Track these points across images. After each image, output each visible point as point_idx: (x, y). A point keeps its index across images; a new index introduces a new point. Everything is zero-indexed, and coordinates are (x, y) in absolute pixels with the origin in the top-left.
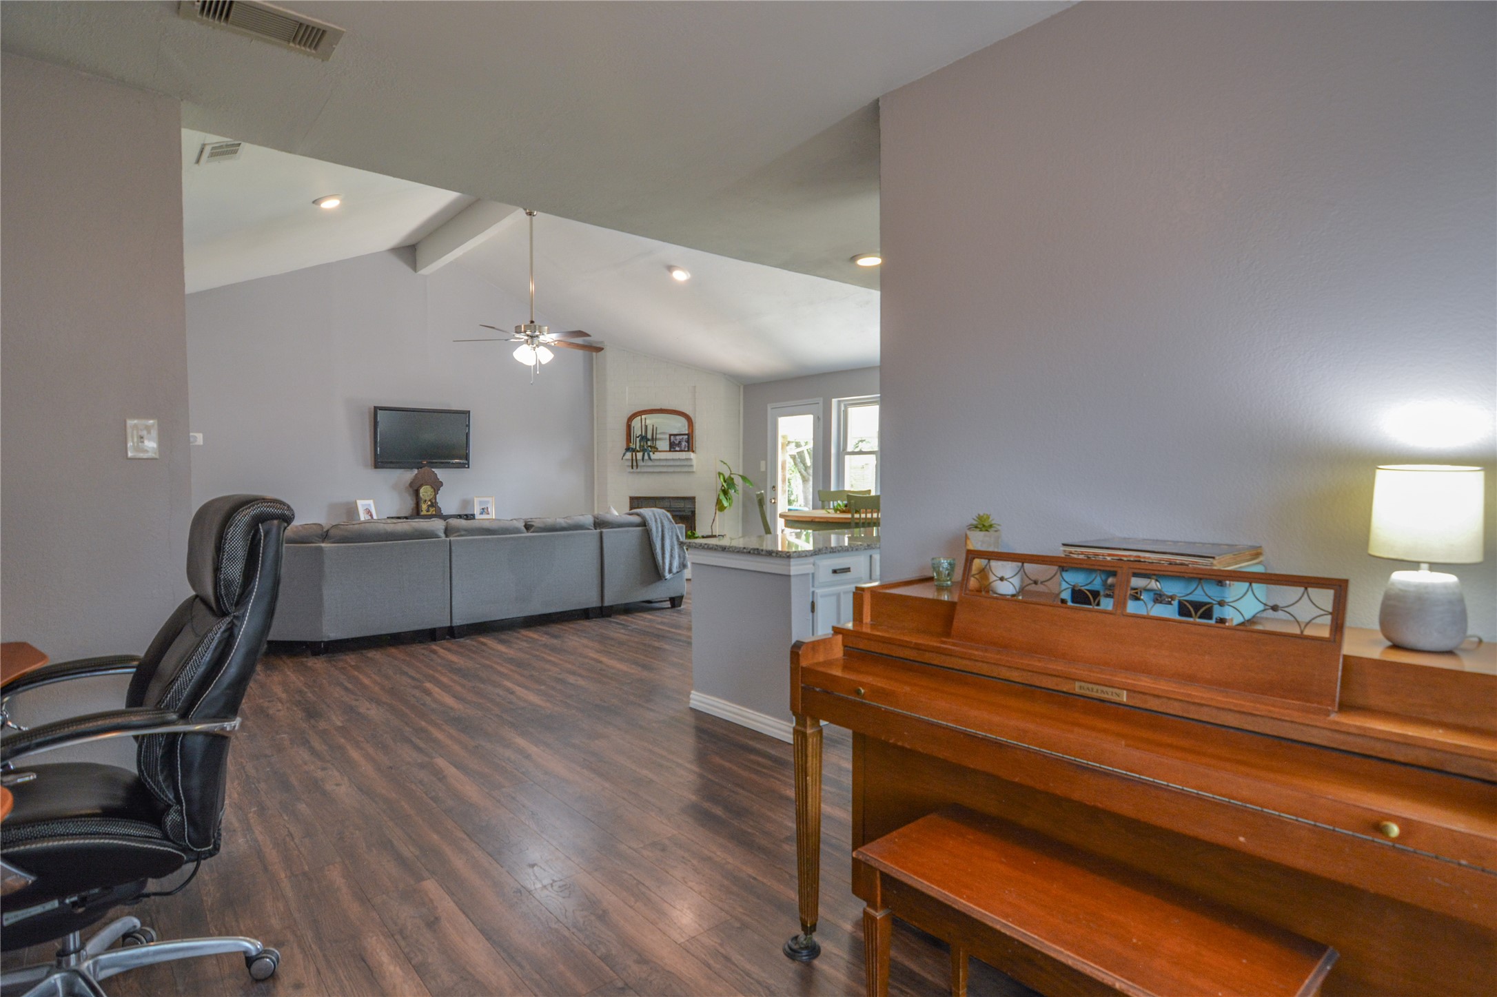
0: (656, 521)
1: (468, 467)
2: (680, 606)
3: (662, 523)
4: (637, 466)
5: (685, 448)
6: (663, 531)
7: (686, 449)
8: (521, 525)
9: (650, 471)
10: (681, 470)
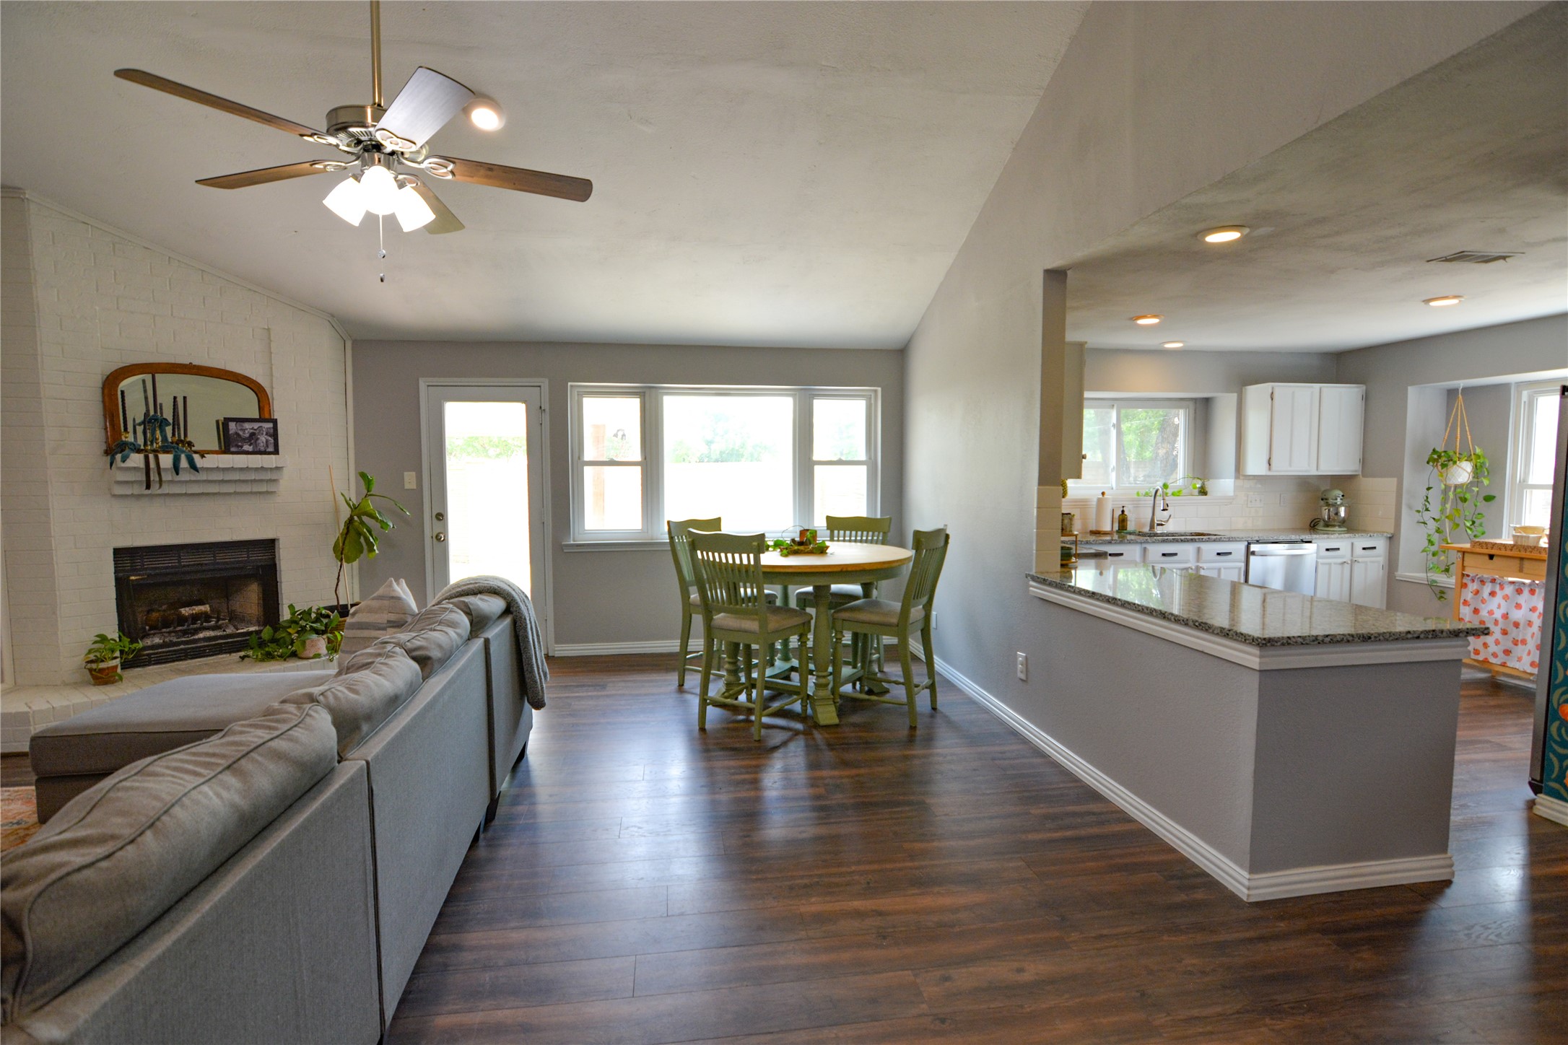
4: (159, 483)
5: (266, 446)
7: (271, 449)
9: (177, 492)
10: (249, 490)
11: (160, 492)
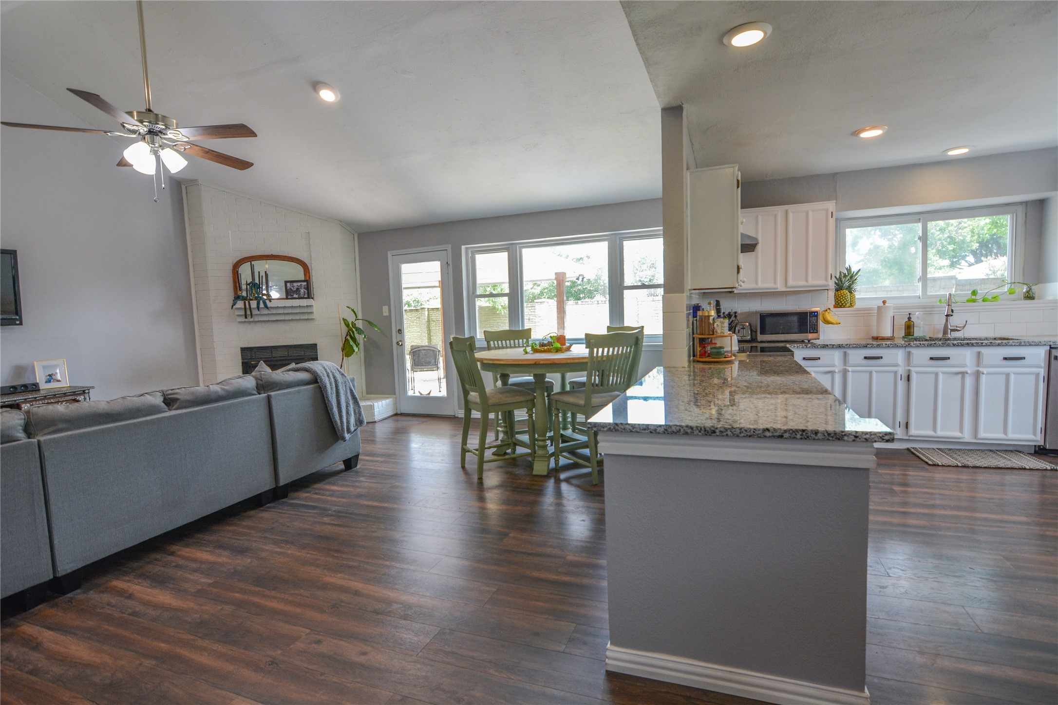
0: (328, 376)
1: (21, 324)
2: (356, 467)
3: (334, 377)
4: (252, 315)
5: (304, 294)
6: (337, 387)
7: (306, 296)
8: (158, 400)
9: (265, 320)
10: (299, 318)
11: (252, 320)
